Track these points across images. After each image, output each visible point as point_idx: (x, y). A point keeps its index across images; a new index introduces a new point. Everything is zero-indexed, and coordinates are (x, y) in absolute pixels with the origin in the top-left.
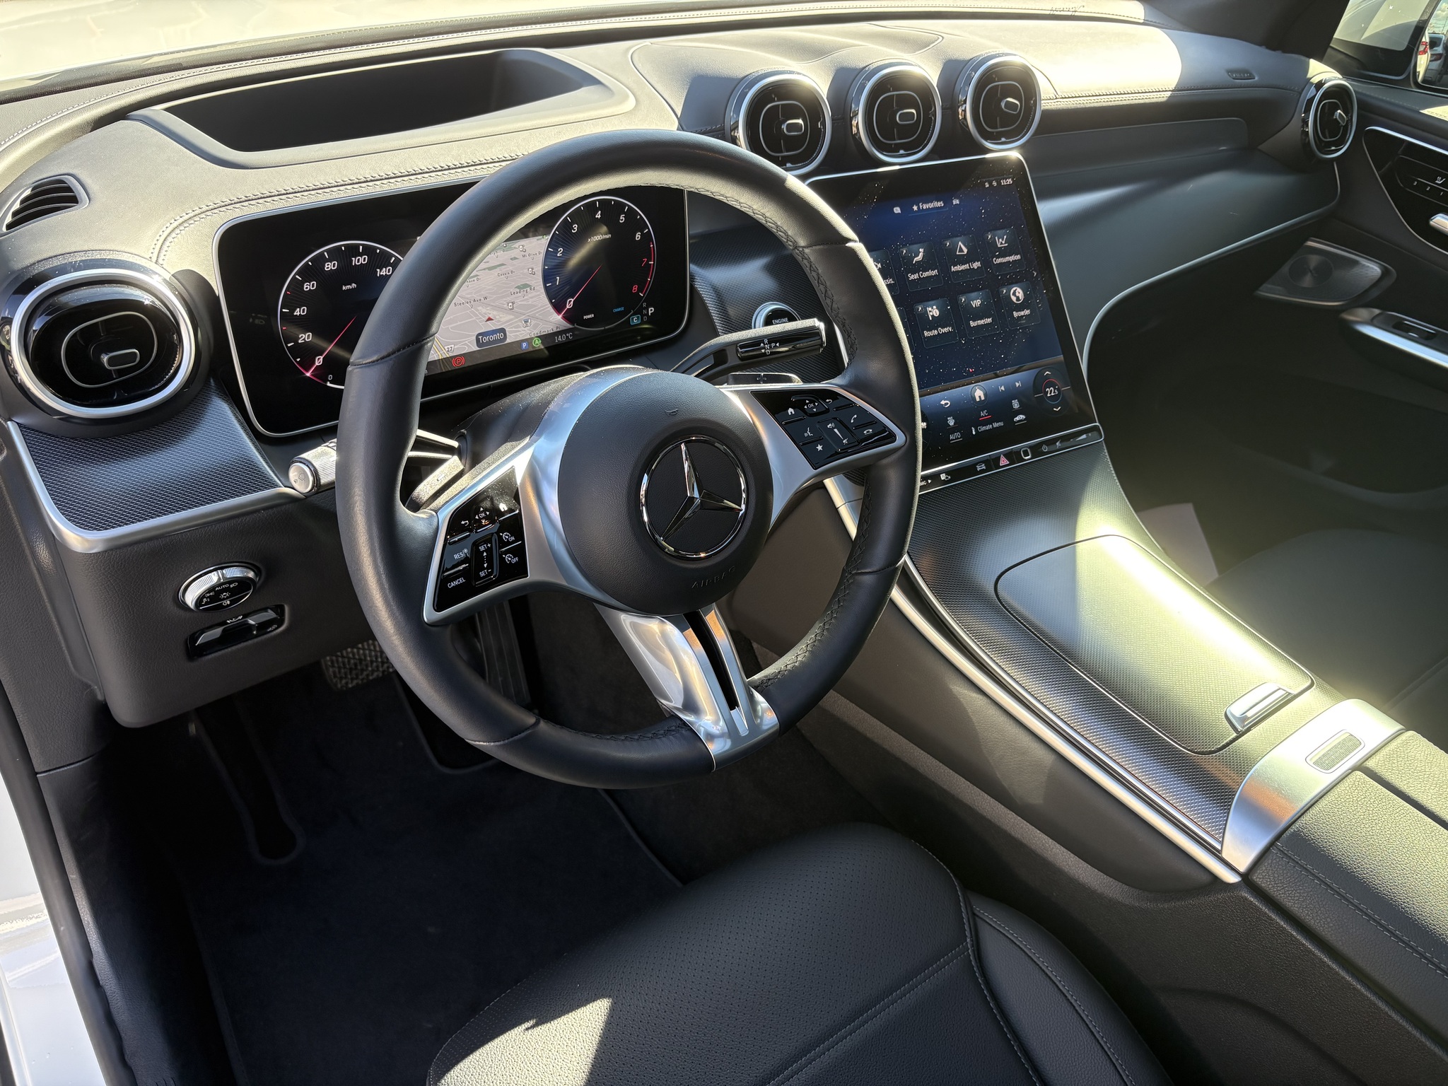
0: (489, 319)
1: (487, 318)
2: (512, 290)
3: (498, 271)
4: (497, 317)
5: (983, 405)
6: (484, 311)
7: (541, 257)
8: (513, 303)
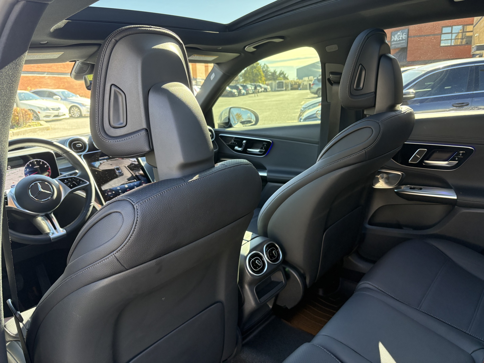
0: (13, 183)
1: (13, 182)
2: (18, 177)
3: (14, 174)
4: (15, 182)
5: (127, 188)
6: (12, 181)
7: (24, 171)
8: (18, 180)
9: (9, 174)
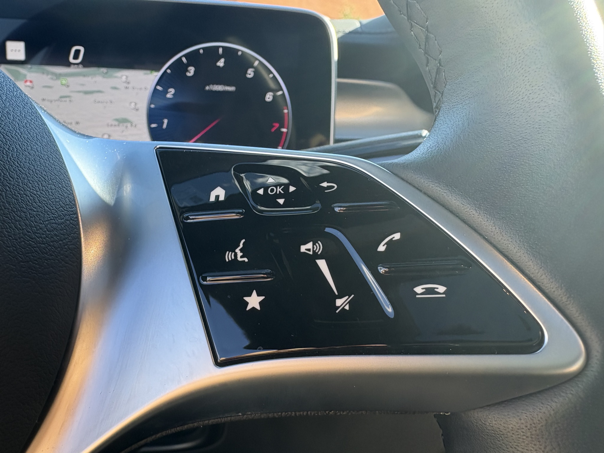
2: (110, 122)
3: (92, 98)
7: (147, 95)
9: (65, 92)
